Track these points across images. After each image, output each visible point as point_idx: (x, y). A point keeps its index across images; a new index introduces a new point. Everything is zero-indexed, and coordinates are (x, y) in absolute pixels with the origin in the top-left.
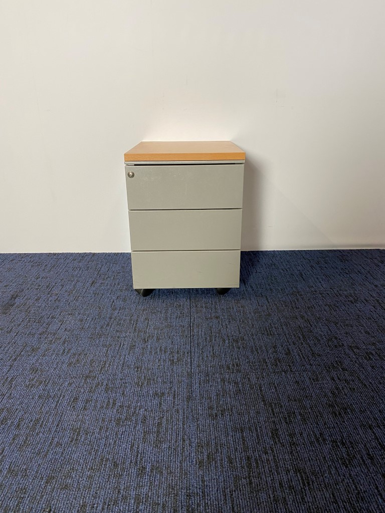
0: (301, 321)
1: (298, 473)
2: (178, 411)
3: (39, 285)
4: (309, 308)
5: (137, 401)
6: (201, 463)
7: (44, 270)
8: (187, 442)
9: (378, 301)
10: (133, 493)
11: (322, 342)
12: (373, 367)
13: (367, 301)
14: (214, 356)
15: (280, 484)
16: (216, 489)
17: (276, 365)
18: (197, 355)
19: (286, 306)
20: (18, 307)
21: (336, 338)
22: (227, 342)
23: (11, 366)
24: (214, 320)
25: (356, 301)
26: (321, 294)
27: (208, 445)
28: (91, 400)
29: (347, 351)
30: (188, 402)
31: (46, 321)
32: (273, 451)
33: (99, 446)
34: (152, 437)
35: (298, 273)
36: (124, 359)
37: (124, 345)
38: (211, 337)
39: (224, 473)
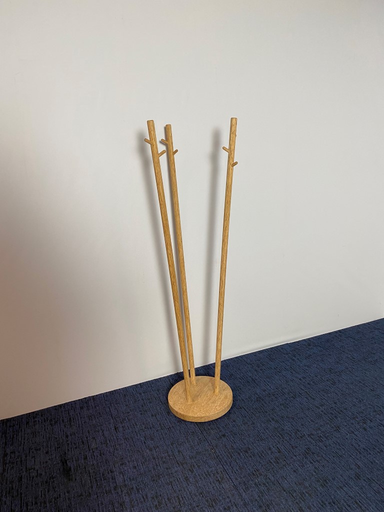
9: (307, 393)
19: (259, 412)
22: (241, 454)
24: (224, 439)
26: (274, 395)
29: (308, 439)
37: (180, 479)
38: (229, 453)
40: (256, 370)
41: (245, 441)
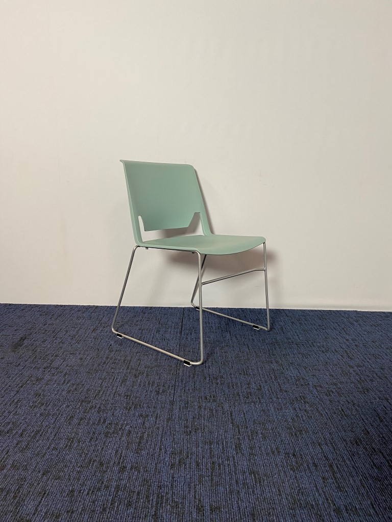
0: (275, 364)
1: (252, 475)
2: (158, 428)
3: (46, 331)
4: (284, 355)
5: (124, 421)
6: (173, 466)
7: (51, 318)
8: (163, 451)
9: (346, 351)
10: (114, 484)
11: (290, 381)
12: (331, 401)
13: (336, 351)
14: (194, 389)
15: (236, 481)
16: (183, 483)
17: (248, 398)
18: (180, 388)
20: (26, 347)
21: (303, 379)
22: (208, 379)
23: (18, 392)
25: (327, 351)
26: (297, 344)
27: (180, 453)
28: (85, 419)
29: (311, 389)
30: (168, 422)
31: (51, 358)
32: (234, 459)
33: (88, 451)
34: (134, 446)
35: (279, 327)
36: (117, 389)
37: (117, 379)
39: (191, 472)
40: (293, 323)
41: (222, 371)
